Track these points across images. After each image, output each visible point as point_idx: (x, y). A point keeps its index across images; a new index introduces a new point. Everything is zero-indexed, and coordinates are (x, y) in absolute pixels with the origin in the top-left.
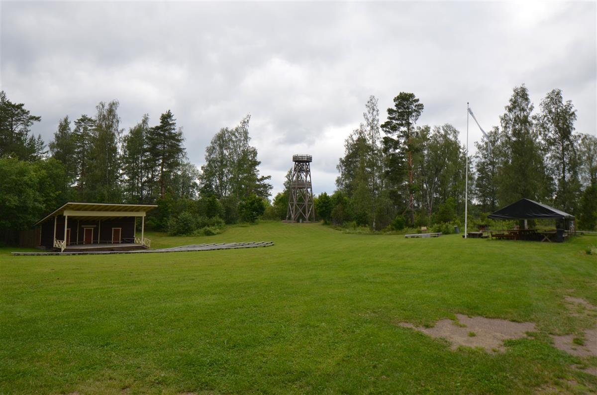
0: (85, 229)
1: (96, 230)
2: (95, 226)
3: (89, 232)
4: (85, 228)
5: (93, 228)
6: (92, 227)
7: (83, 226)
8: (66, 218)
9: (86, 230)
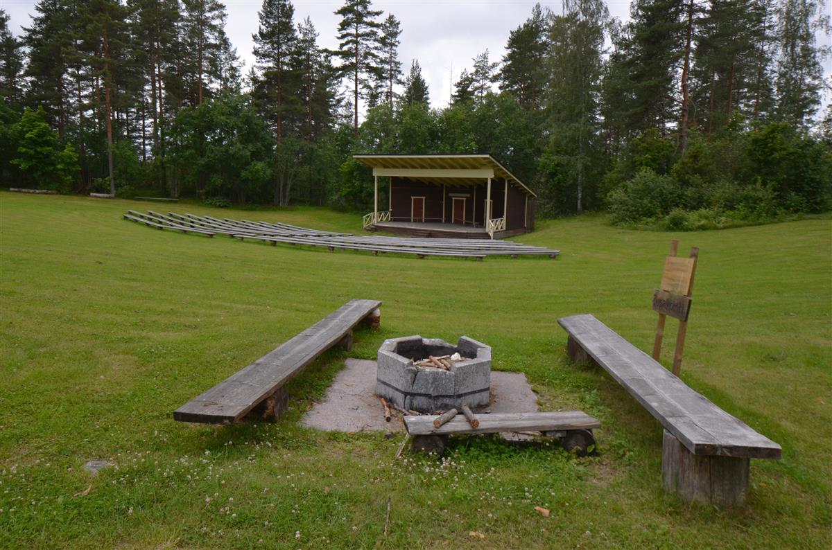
0: (453, 198)
1: (469, 201)
2: (468, 195)
3: (459, 203)
4: (455, 197)
5: (465, 199)
6: (463, 197)
7: (450, 195)
8: (376, 179)
9: (455, 200)
